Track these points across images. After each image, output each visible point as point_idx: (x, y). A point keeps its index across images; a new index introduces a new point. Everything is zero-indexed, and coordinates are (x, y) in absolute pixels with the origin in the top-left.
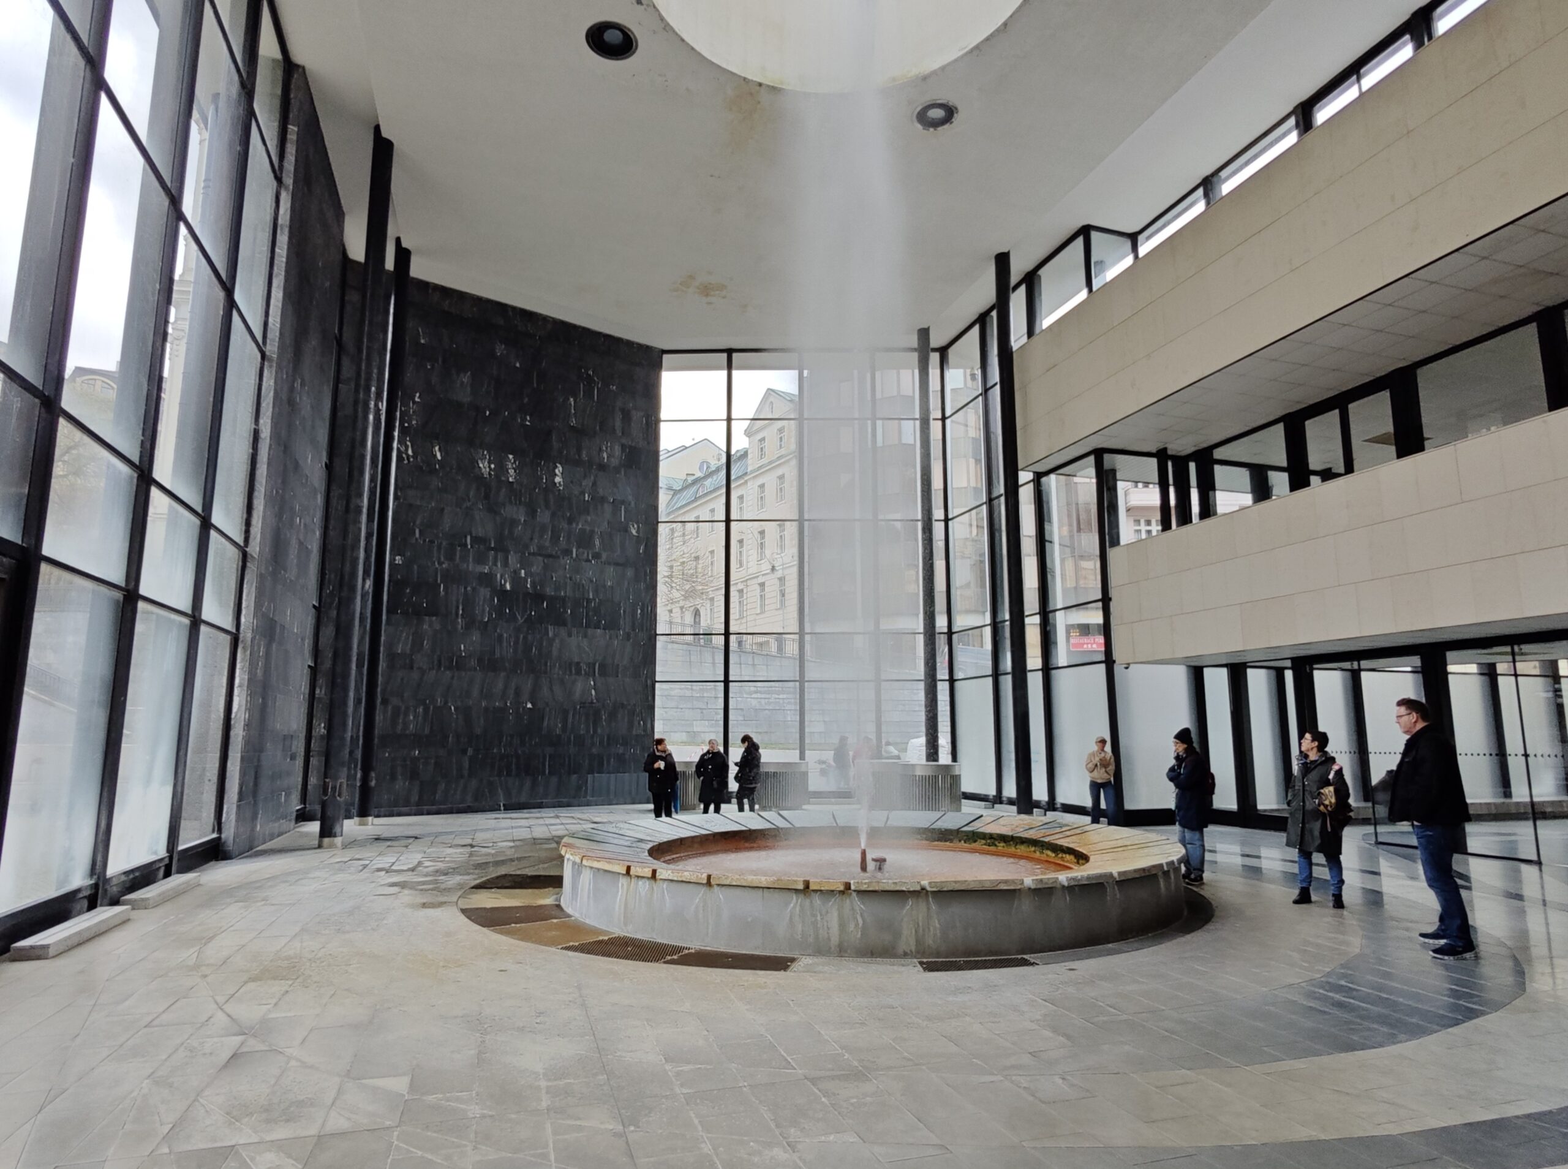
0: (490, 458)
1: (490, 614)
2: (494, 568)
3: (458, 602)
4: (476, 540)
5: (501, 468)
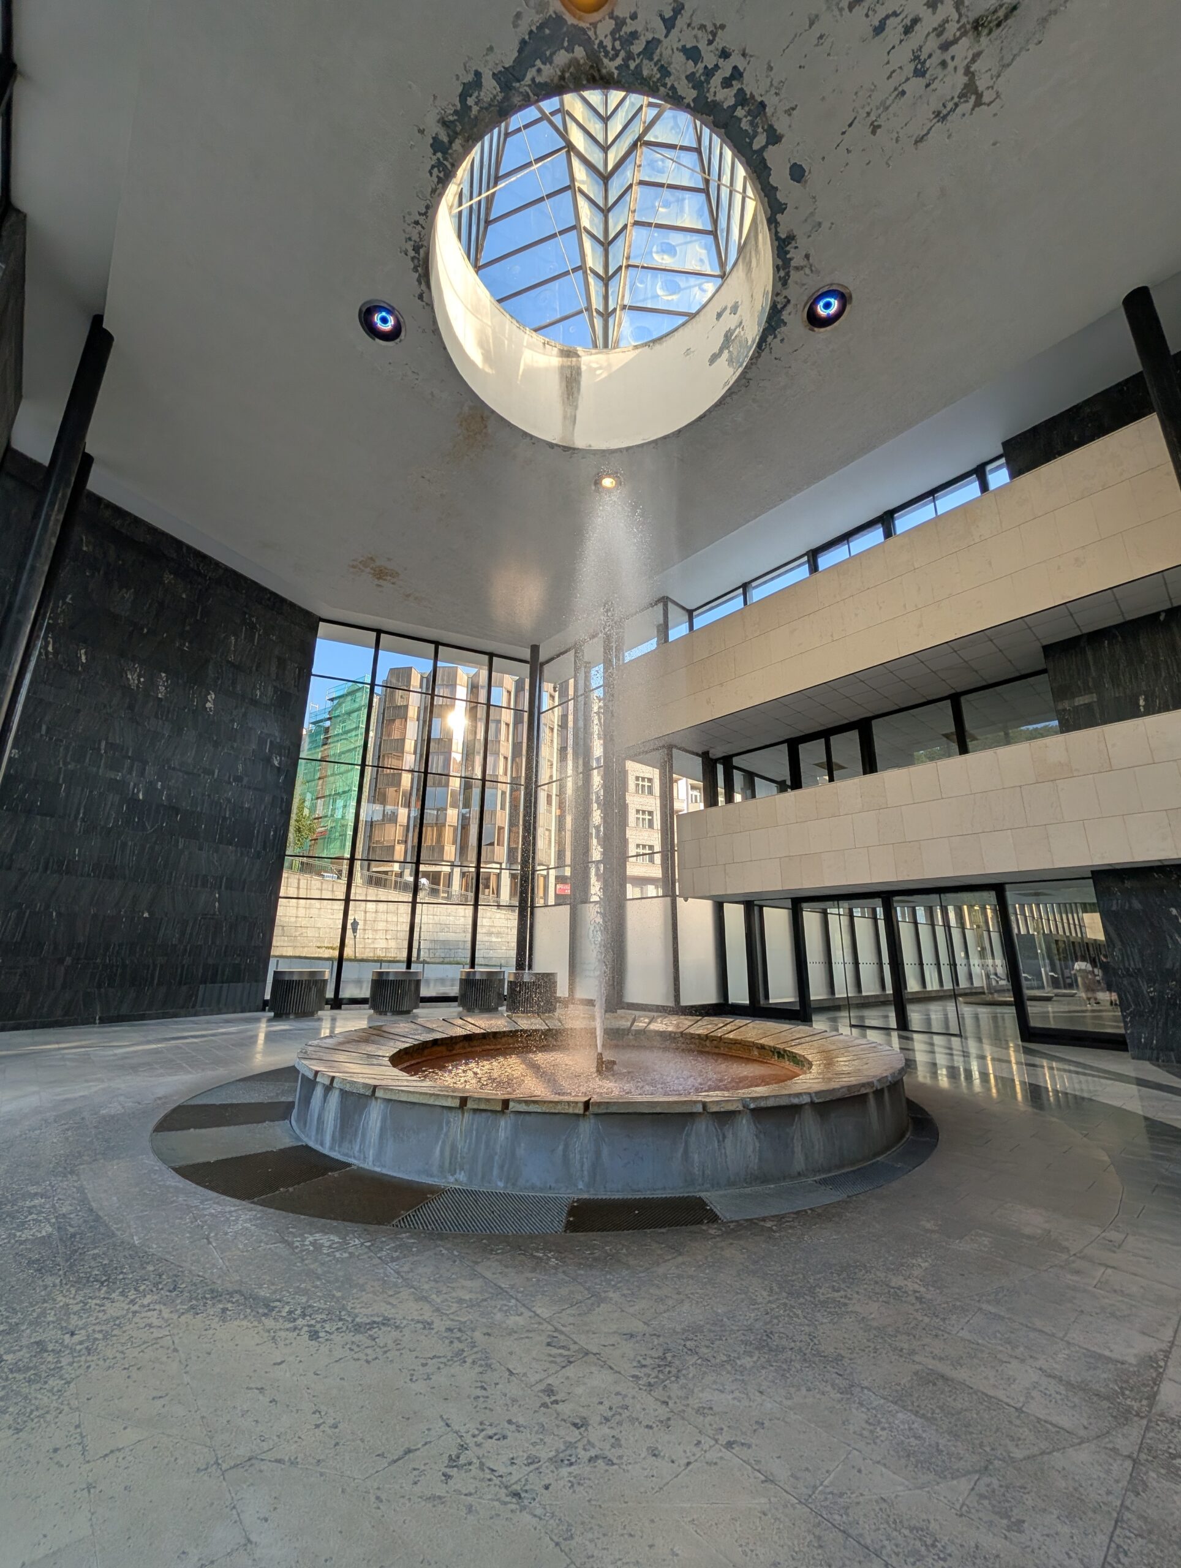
0: (140, 671)
1: (116, 820)
2: (129, 776)
3: (79, 804)
4: (111, 746)
5: (152, 683)
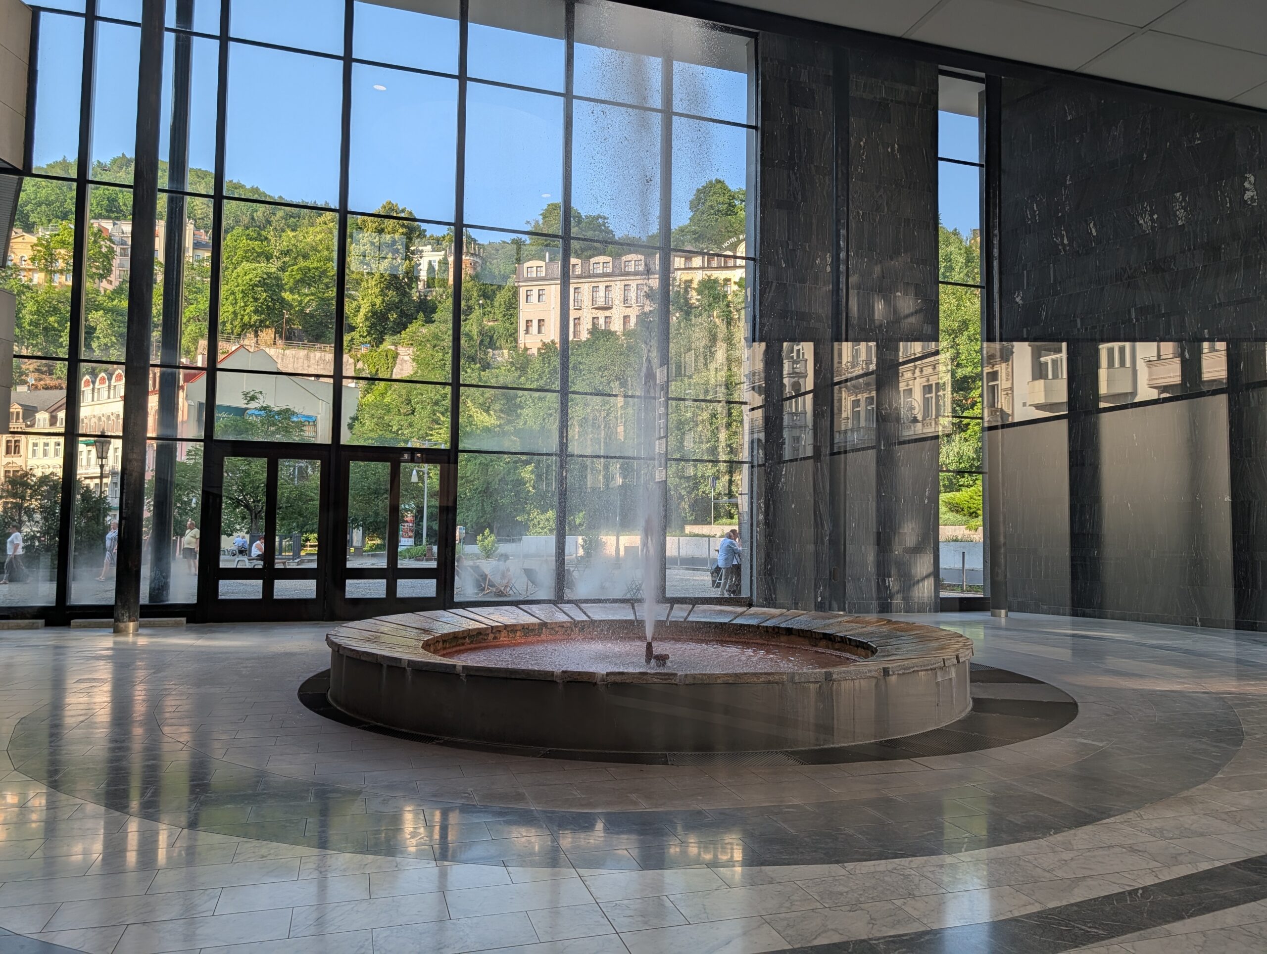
0: (1151, 208)
4: (1142, 311)
5: (1167, 215)
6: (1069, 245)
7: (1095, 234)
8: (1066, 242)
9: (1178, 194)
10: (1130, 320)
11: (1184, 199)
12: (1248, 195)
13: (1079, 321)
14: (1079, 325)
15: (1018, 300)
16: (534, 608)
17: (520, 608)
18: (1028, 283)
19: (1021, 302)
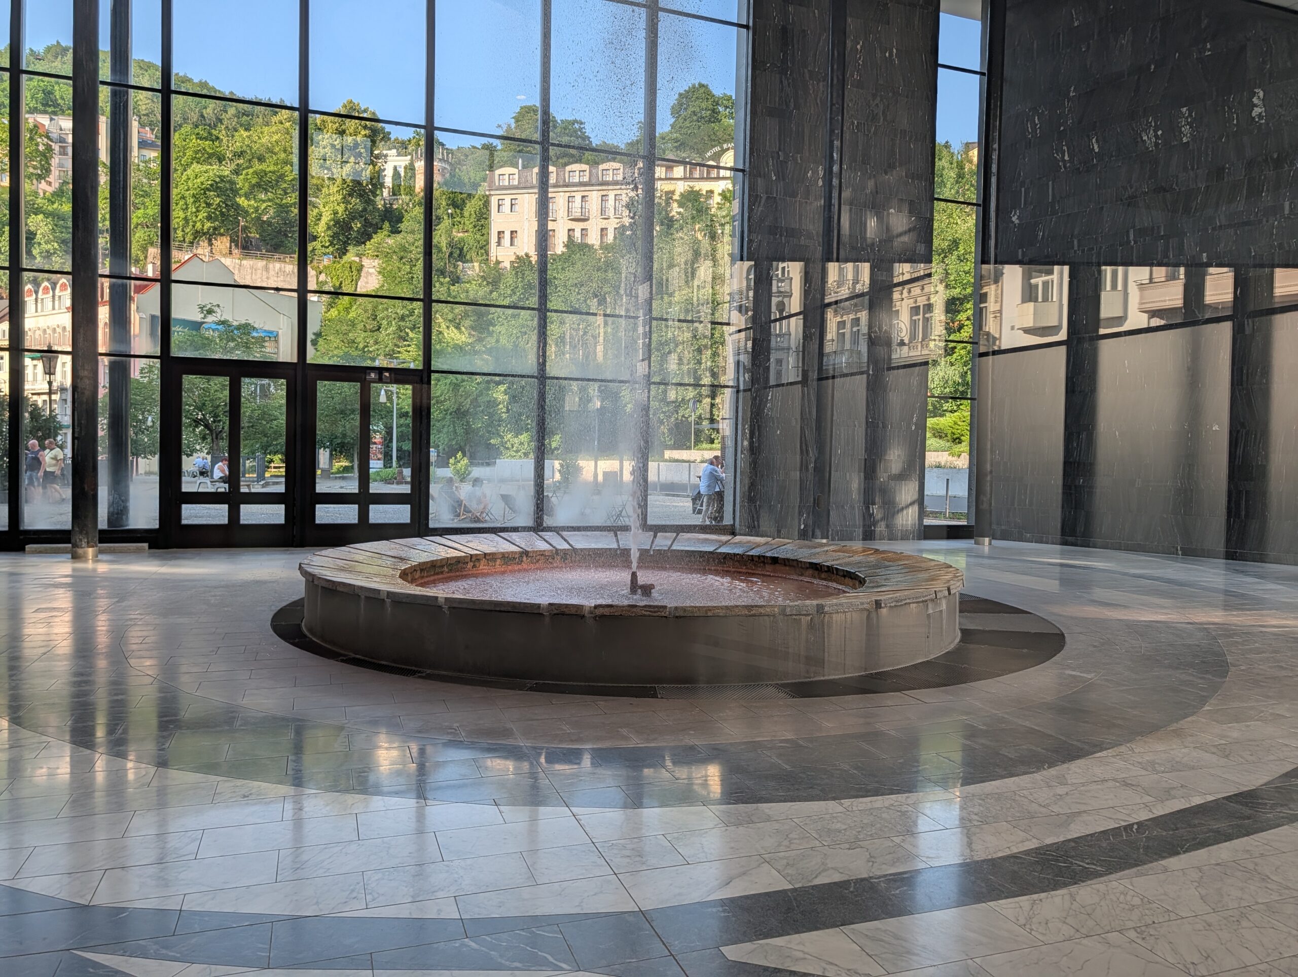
0: (1156, 123)
5: (1172, 131)
6: (1069, 161)
7: (1097, 150)
8: (1066, 158)
9: (1184, 110)
10: (1128, 242)
11: (1190, 115)
12: (1256, 111)
13: (1076, 242)
14: (1076, 248)
15: (1014, 219)
16: (514, 536)
17: (499, 536)
18: (1025, 204)
19: (1017, 222)
